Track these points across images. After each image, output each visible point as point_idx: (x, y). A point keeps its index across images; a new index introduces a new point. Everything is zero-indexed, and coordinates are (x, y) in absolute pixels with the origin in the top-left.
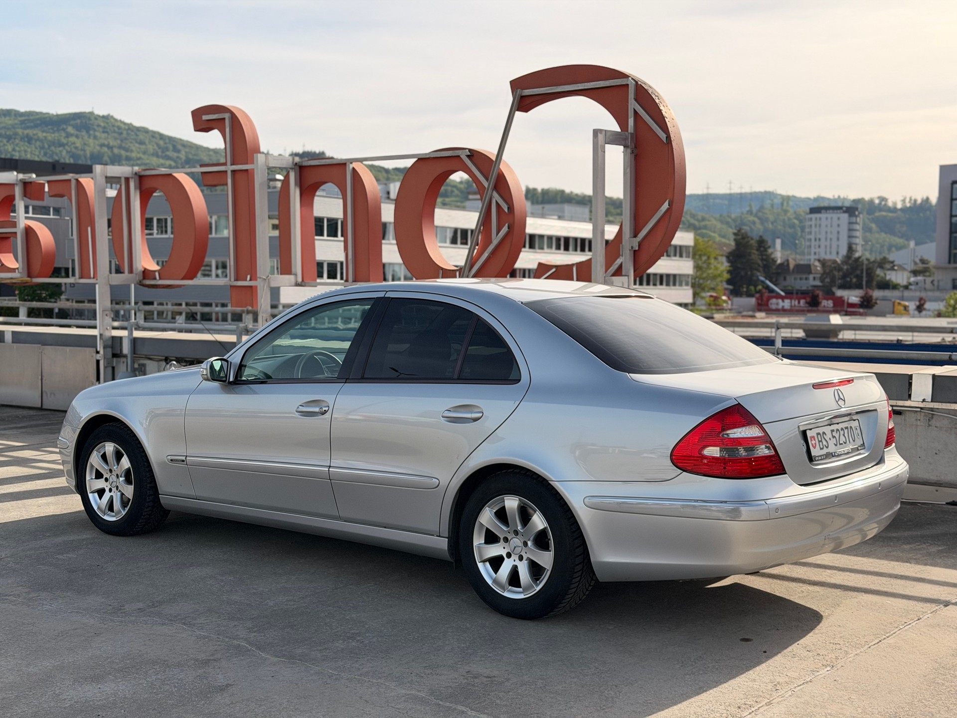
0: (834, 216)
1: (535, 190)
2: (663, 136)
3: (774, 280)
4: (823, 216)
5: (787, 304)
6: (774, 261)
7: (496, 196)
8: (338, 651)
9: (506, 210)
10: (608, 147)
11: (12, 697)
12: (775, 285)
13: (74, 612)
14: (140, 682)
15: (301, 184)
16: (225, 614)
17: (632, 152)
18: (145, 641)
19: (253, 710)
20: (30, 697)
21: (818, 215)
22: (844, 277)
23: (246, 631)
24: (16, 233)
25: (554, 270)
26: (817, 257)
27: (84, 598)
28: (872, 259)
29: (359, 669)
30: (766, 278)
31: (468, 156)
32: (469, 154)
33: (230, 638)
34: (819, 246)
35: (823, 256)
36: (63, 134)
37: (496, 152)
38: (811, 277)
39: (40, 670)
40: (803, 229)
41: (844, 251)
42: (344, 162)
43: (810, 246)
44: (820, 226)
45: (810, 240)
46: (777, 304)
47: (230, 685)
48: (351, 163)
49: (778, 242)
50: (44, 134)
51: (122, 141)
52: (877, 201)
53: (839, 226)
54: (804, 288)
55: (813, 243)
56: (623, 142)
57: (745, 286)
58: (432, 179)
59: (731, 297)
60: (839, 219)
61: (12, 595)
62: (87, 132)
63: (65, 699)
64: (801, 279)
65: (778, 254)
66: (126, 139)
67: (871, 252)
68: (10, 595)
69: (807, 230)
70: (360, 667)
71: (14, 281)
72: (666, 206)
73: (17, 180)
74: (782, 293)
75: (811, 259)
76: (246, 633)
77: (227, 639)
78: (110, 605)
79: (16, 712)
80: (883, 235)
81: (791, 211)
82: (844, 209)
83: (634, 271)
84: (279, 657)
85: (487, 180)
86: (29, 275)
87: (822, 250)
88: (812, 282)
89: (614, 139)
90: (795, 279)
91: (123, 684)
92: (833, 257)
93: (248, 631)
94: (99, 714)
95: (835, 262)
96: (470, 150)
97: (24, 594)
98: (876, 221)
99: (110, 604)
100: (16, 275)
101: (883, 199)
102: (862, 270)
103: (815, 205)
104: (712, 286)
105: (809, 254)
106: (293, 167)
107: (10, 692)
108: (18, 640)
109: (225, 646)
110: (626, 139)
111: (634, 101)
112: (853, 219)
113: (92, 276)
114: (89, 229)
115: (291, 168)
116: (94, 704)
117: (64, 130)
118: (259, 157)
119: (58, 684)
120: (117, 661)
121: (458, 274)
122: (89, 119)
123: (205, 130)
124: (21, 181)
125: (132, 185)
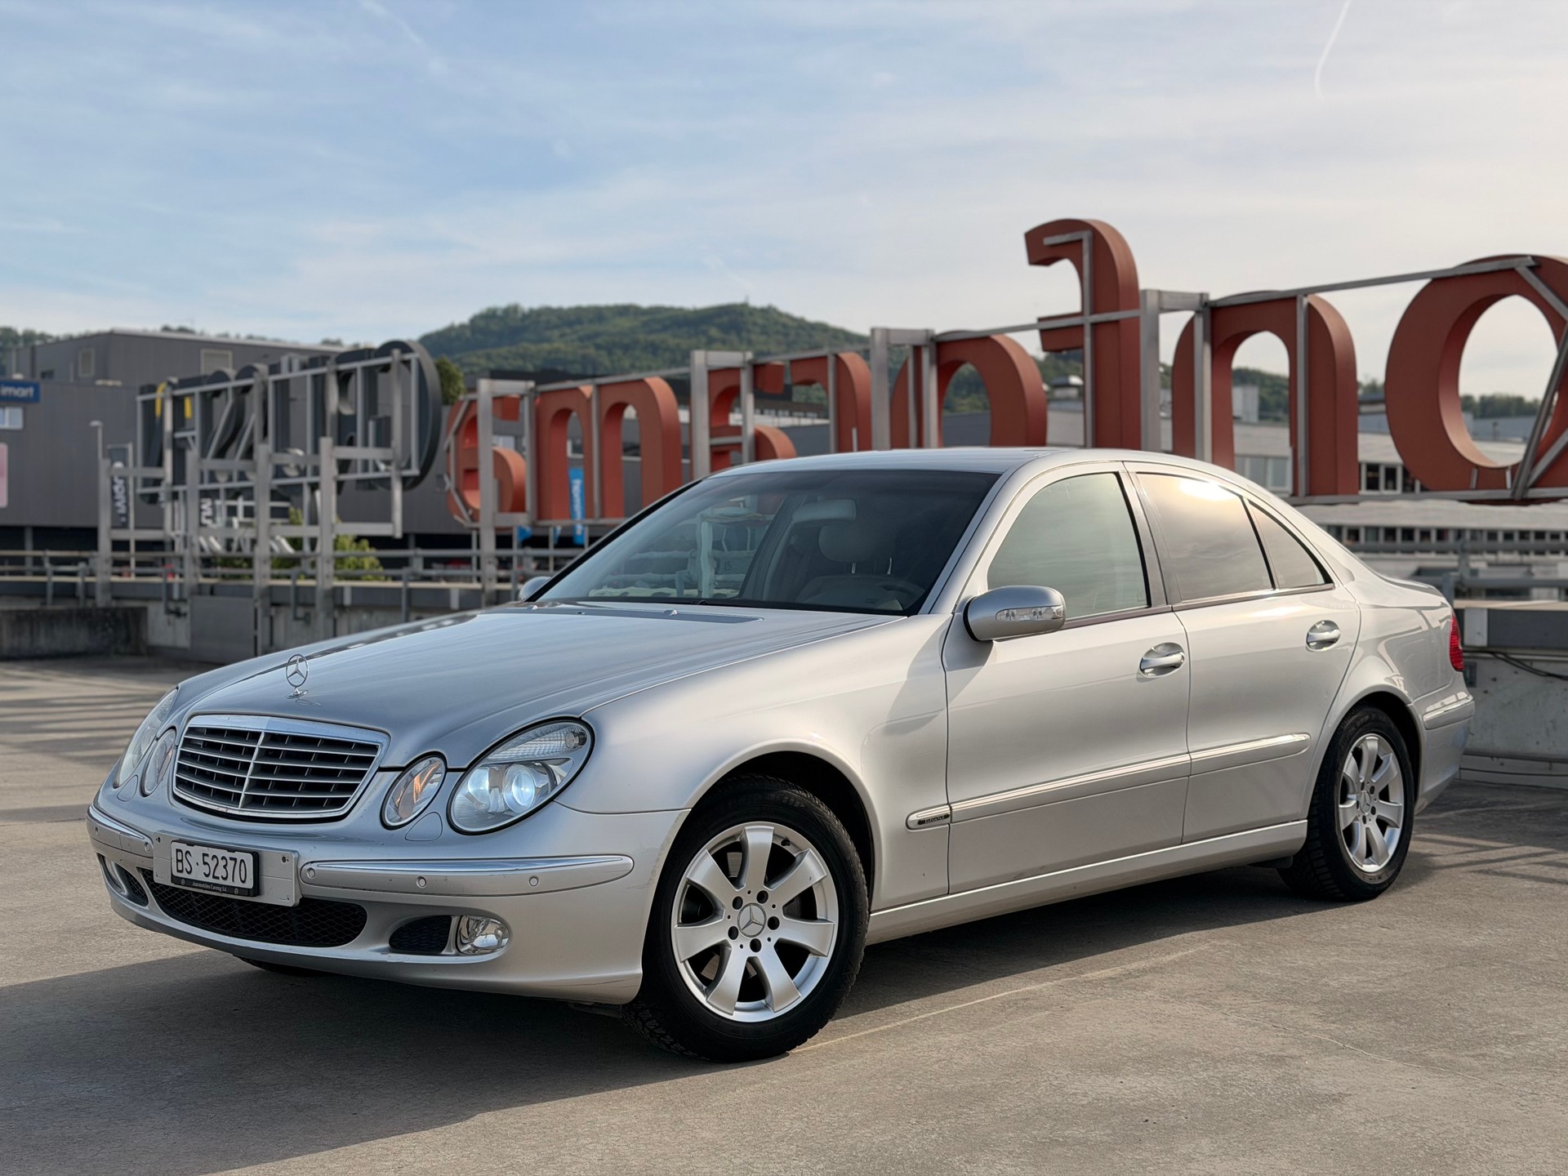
11: (985, 1084)
14: (1184, 1078)
15: (1212, 337)
20: (1016, 1086)
23: (1318, 1020)
24: (739, 445)
31: (1531, 268)
32: (1532, 263)
33: (1297, 1029)
42: (1293, 295)
48: (1306, 295)
51: (788, 346)
58: (1460, 312)
62: (738, 333)
63: (1075, 1094)
66: (795, 343)
73: (744, 362)
76: (1320, 1023)
77: (1293, 1031)
84: (1404, 1062)
91: (1159, 1080)
93: (1321, 1020)
94: (1146, 1118)
96: (1534, 258)
106: (1201, 309)
114: (854, 432)
115: (1198, 312)
116: (1129, 1105)
117: (704, 333)
118: (1148, 294)
119: (1050, 1072)
120: (1125, 1047)
121: (1508, 474)
122: (742, 314)
123: (1047, 261)
124: (750, 362)
125: (926, 357)
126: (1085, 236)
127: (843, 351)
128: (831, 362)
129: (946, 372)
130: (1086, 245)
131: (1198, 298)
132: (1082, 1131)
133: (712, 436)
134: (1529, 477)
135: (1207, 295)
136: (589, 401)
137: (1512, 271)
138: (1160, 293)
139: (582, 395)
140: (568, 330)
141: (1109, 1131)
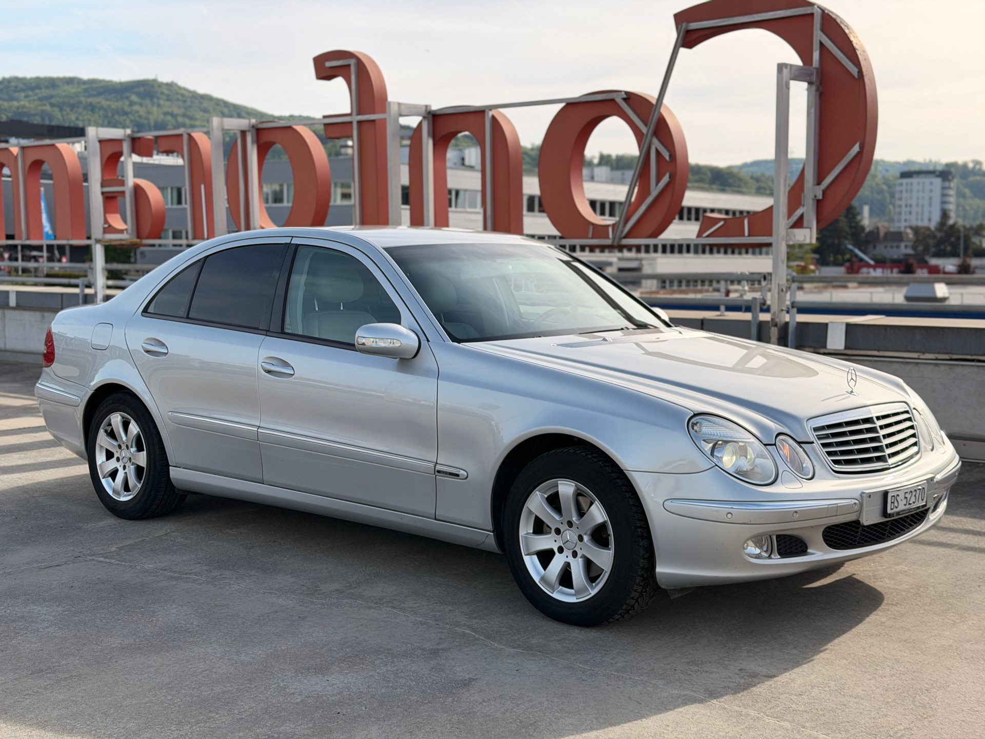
0: (927, 180)
1: (609, 156)
2: (854, 71)
3: (863, 248)
4: (914, 180)
5: (878, 273)
6: (863, 228)
7: (656, 144)
8: (579, 641)
9: (667, 158)
10: (793, 84)
11: (232, 690)
12: (865, 253)
13: (267, 593)
14: (370, 674)
15: (434, 134)
16: (434, 597)
17: (817, 90)
18: (357, 627)
19: (512, 709)
20: (254, 690)
21: (909, 180)
22: (938, 244)
23: (466, 617)
24: (123, 193)
25: (722, 223)
26: (907, 224)
27: (272, 577)
28: (968, 226)
29: (612, 664)
30: (854, 246)
31: (624, 99)
32: (625, 96)
33: (451, 624)
34: (910, 213)
35: (914, 223)
36: (127, 103)
37: (656, 95)
38: (903, 245)
39: (253, 659)
40: (892, 196)
41: (936, 218)
42: (483, 109)
43: (900, 213)
44: (911, 191)
45: (900, 206)
46: (869, 273)
47: (474, 679)
48: (491, 110)
49: (866, 209)
50: (108, 103)
51: (186, 108)
52: (971, 165)
53: (931, 191)
54: (895, 257)
55: (904, 209)
56: (808, 78)
57: (832, 255)
58: (582, 126)
59: (819, 267)
60: (931, 183)
61: (193, 573)
62: (151, 99)
63: (293, 694)
64: (892, 247)
65: (866, 220)
66: (190, 107)
67: (964, 218)
68: (190, 573)
69: (897, 196)
70: (612, 661)
71: (123, 243)
72: (856, 148)
73: (125, 135)
74: (872, 262)
75: (900, 225)
76: (466, 619)
77: (448, 626)
78: (303, 586)
79: (243, 708)
80: (977, 201)
81: (880, 176)
82: (937, 173)
83: (818, 222)
84: (515, 648)
85: (646, 124)
86: (139, 236)
87: (913, 217)
88: (904, 250)
89: (798, 75)
90: (886, 247)
91: (353, 677)
92: (925, 223)
93: (468, 617)
94: (339, 711)
95: (928, 229)
96: (626, 93)
97: (206, 573)
98: (971, 186)
99: (302, 584)
100: (125, 236)
101: (978, 163)
102: (958, 238)
103: (906, 169)
104: (800, 255)
105: (900, 221)
106: (426, 115)
107: (229, 685)
108: (216, 625)
109: (449, 633)
110: (811, 74)
111: (820, 33)
112: (947, 184)
113: (206, 236)
114: (203, 187)
115: (424, 117)
116: (329, 700)
117: (127, 98)
118: (392, 104)
119: (280, 675)
120: (335, 649)
121: (610, 229)
122: (153, 86)
123: (329, 78)
124: (129, 136)
125: (249, 138)
126: (352, 62)
127: (193, 132)
128: (185, 137)
129: (263, 150)
130: (353, 69)
131: (424, 108)
132: (292, 726)
133: (102, 186)
134: (622, 232)
135: (430, 106)
136: (16, 157)
137: (613, 100)
138: (399, 104)
139: (11, 153)
140: (30, 93)
141: (311, 725)
